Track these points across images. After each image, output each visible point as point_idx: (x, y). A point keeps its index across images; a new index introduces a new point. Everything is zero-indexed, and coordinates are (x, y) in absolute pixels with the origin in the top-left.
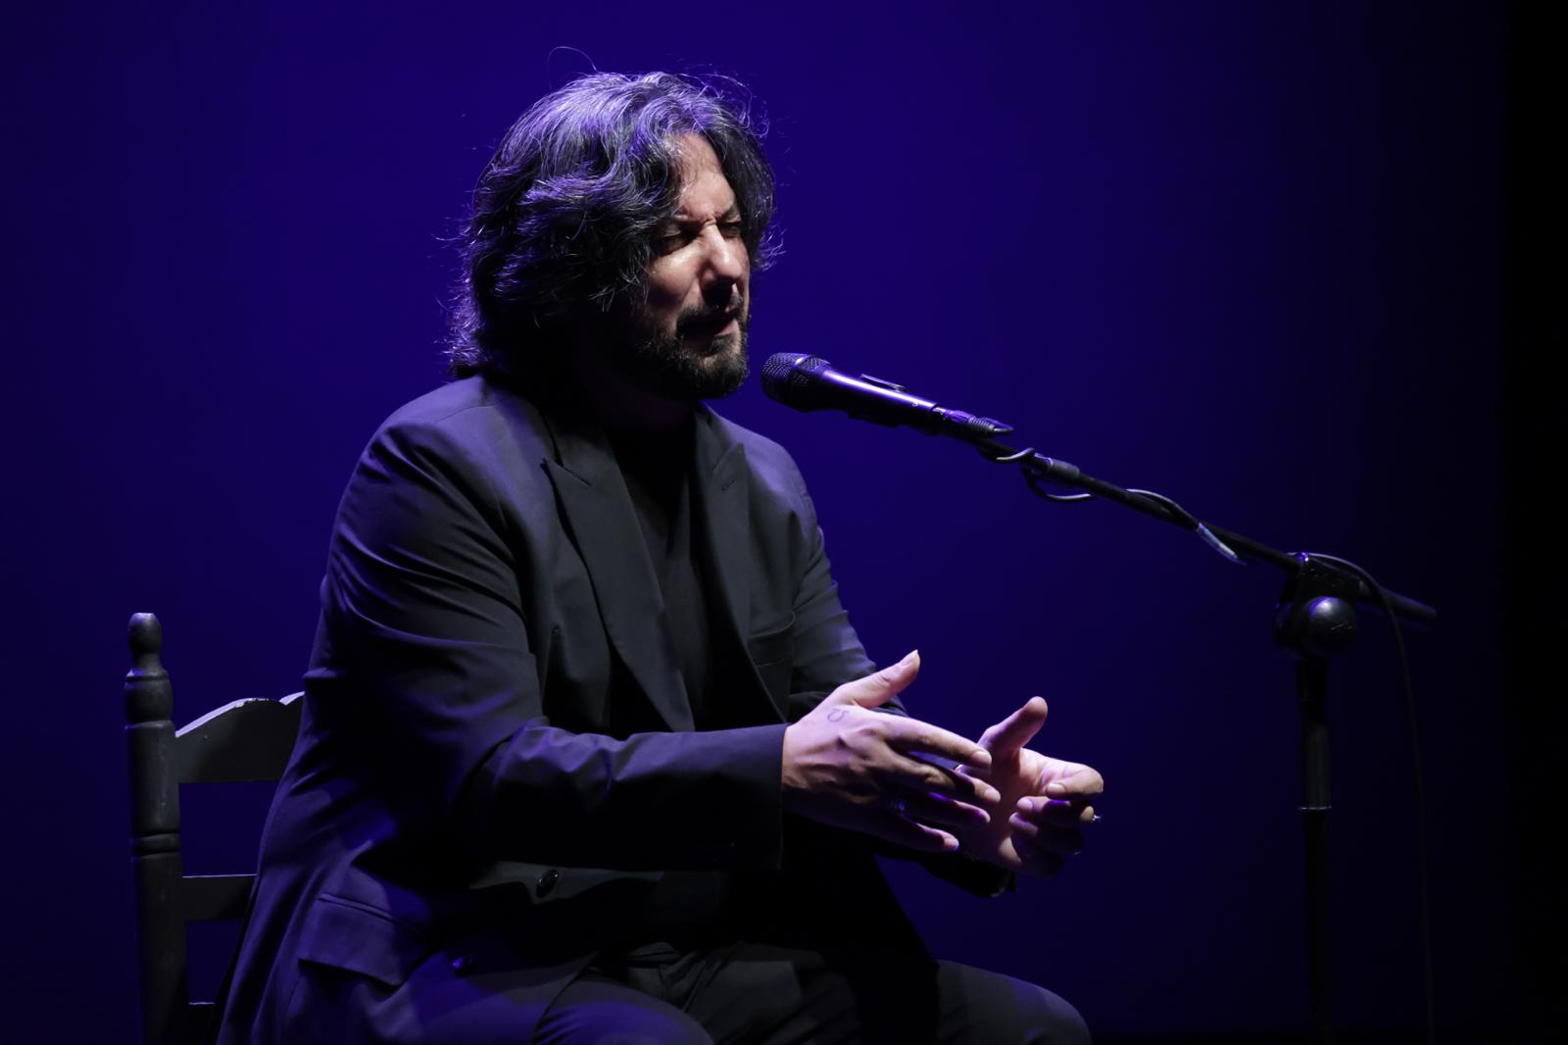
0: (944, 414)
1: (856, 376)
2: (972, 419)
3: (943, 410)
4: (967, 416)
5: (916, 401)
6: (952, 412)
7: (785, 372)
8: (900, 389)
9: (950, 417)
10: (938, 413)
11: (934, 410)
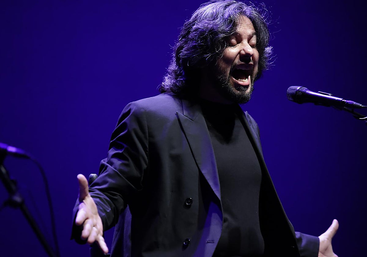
0: (346, 102)
1: (317, 92)
2: (354, 103)
3: (345, 101)
4: (353, 102)
5: (337, 98)
6: (348, 101)
7: (294, 91)
8: (331, 95)
9: (347, 102)
10: (344, 101)
11: (343, 100)
